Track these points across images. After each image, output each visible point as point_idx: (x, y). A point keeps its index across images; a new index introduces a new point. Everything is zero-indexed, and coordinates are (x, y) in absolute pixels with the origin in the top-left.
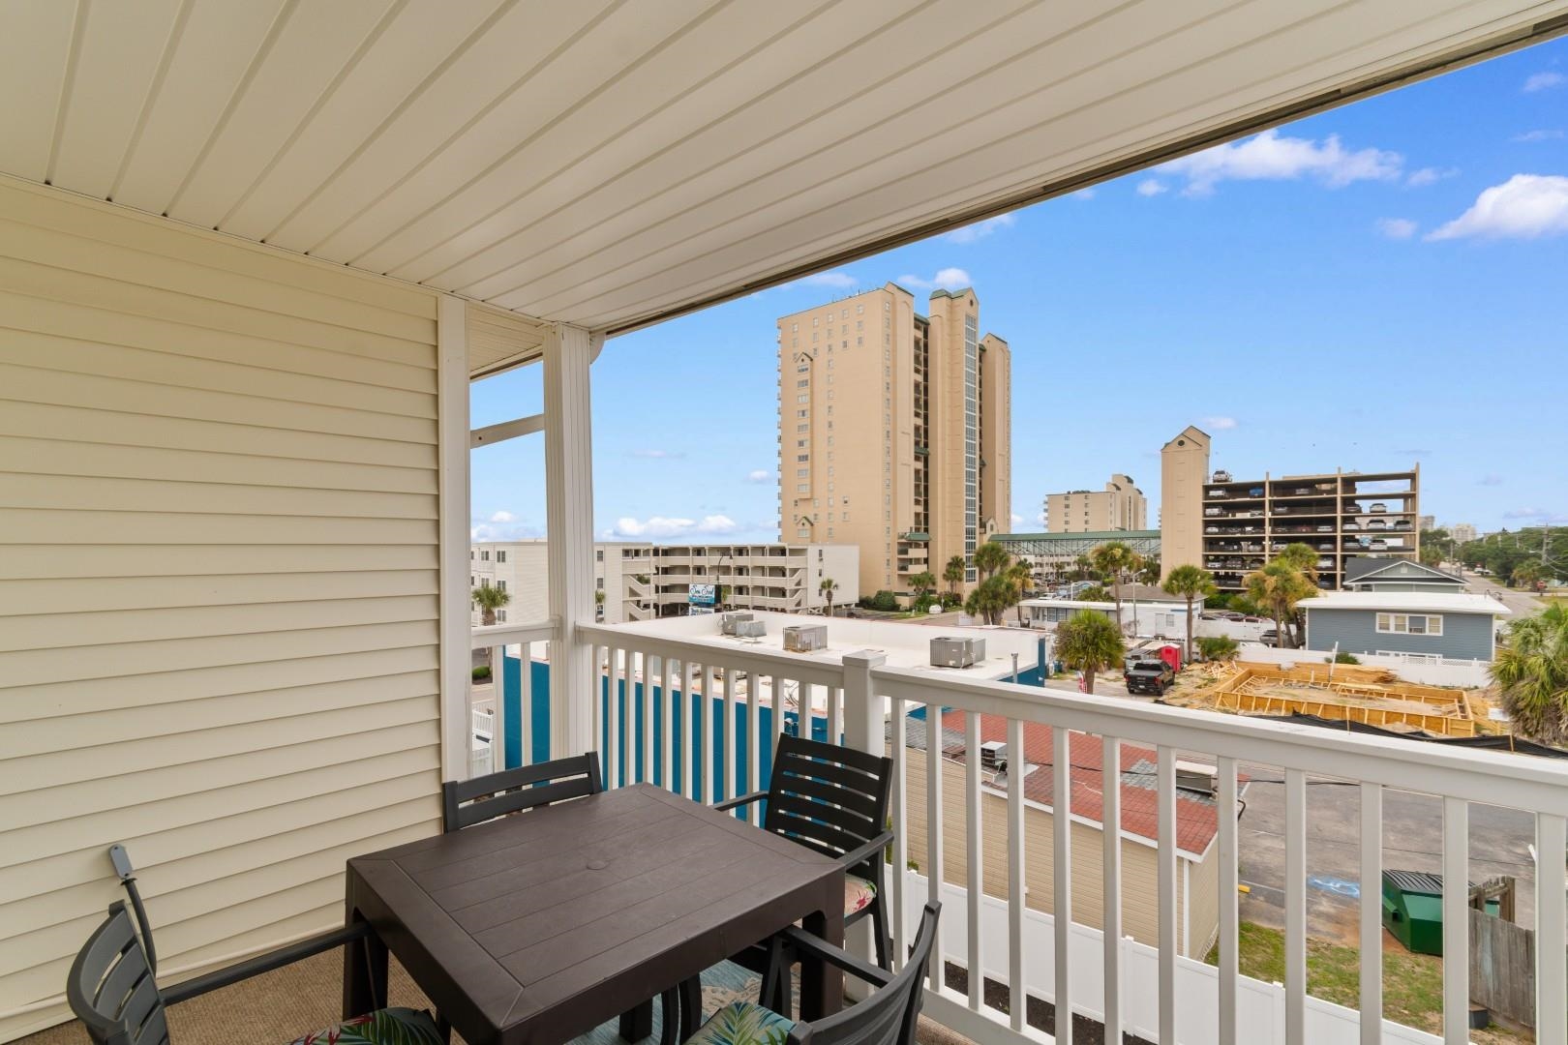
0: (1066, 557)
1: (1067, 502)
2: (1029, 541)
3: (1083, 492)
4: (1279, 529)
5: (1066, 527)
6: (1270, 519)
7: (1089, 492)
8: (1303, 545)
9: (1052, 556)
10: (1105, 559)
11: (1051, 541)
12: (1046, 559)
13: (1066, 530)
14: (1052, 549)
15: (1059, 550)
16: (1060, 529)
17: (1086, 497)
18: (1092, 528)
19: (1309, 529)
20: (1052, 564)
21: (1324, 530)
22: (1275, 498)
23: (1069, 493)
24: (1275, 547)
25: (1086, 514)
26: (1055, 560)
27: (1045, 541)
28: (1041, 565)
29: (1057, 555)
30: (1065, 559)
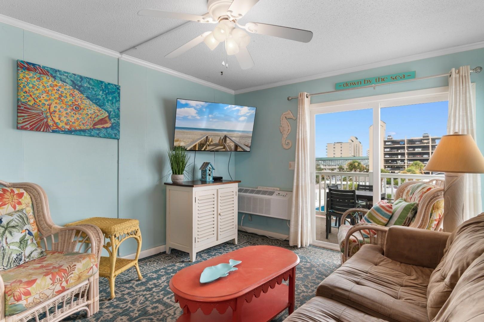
0: (334, 166)
1: (334, 146)
2: (322, 160)
3: (340, 143)
4: (410, 156)
5: (334, 155)
6: (407, 153)
7: (342, 143)
8: (418, 162)
9: (329, 166)
10: (352, 166)
11: (330, 160)
12: (327, 167)
13: (334, 156)
14: (330, 163)
15: (333, 164)
16: (331, 156)
17: (341, 145)
18: (343, 156)
19: (420, 156)
20: (329, 169)
21: (425, 157)
22: (408, 145)
23: (335, 143)
24: (409, 162)
25: (341, 151)
26: (330, 167)
27: (328, 160)
28: (325, 169)
29: (331, 166)
30: (334, 167)
